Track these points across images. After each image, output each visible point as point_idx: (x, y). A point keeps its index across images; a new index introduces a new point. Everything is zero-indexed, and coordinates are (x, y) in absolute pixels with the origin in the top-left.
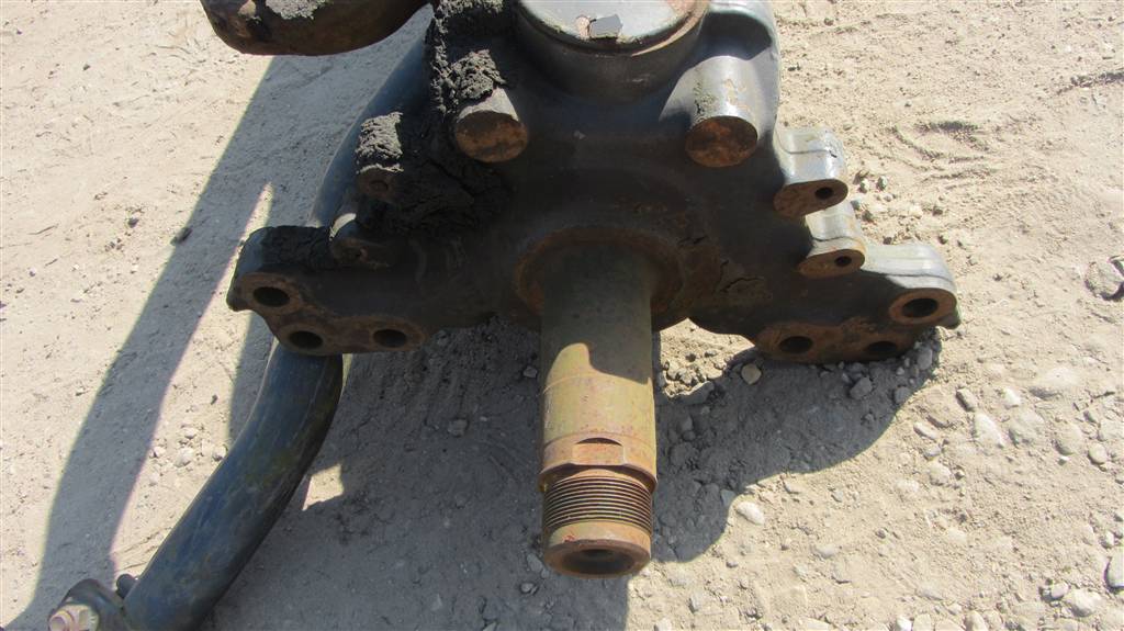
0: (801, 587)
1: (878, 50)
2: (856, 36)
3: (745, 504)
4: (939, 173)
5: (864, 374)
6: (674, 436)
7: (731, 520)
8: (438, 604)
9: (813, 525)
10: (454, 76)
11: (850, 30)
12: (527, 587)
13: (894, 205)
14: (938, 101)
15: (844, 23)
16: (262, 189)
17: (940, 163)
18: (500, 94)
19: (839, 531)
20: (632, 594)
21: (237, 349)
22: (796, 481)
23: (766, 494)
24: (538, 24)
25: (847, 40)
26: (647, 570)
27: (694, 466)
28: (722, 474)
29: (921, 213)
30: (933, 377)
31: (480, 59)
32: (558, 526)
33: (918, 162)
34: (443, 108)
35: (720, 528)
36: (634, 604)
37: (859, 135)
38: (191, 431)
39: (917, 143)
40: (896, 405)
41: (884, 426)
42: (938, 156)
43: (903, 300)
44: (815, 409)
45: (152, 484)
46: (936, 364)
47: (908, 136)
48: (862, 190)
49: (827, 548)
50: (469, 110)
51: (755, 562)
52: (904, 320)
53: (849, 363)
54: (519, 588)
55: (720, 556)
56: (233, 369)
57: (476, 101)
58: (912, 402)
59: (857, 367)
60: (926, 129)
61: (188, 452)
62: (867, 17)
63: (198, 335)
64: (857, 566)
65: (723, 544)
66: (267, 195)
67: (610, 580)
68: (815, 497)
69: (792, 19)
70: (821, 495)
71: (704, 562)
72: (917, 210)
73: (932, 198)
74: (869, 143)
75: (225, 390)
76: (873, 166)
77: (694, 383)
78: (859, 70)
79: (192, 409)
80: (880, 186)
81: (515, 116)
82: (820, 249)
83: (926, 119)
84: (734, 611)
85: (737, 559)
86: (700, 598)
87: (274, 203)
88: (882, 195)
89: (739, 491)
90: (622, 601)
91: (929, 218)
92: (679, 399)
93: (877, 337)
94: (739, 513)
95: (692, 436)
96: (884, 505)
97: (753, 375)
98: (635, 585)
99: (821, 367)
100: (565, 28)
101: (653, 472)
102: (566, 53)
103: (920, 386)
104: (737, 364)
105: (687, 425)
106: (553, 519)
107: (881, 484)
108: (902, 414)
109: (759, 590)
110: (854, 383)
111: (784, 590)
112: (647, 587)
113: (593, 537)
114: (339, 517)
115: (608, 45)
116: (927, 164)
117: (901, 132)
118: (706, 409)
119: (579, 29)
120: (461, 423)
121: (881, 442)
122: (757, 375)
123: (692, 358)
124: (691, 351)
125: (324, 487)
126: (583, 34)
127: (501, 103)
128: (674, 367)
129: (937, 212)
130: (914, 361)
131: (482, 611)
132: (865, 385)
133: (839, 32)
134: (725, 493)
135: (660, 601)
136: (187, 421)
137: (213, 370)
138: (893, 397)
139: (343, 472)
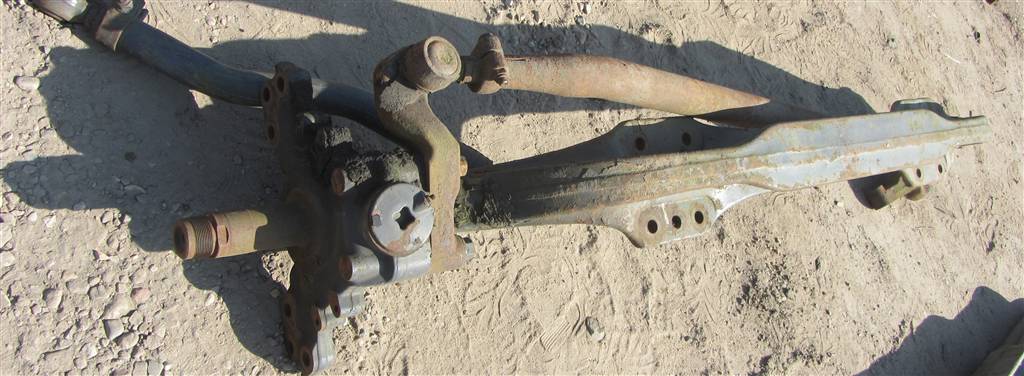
0: (178, 324)
1: (449, 336)
2: (457, 326)
3: (213, 297)
4: (381, 367)
5: (279, 342)
6: (242, 262)
7: (205, 292)
8: (152, 165)
9: (207, 327)
10: (360, 165)
11: (460, 322)
12: (164, 205)
13: (364, 350)
14: (420, 365)
15: (464, 320)
16: (364, 28)
17: (387, 368)
18: (353, 184)
19: (205, 338)
20: (167, 253)
21: (270, 36)
22: (226, 318)
23: (219, 306)
24: (379, 194)
25: (454, 322)
26: (178, 258)
27: (229, 272)
28: (226, 285)
29: (360, 361)
30: (279, 372)
31: (368, 174)
32: (191, 223)
33: (387, 359)
34: (348, 162)
35: (201, 287)
36: (162, 254)
37: (401, 331)
38: (224, 22)
39: (397, 358)
40: (265, 358)
41: (255, 353)
42: (390, 367)
43: (308, 351)
44: (260, 323)
45: (194, 7)
46: (286, 372)
47: (401, 354)
48: (371, 335)
49: (197, 334)
50: (345, 174)
51: (187, 304)
52: (302, 353)
53: (284, 335)
54: (164, 202)
55: (188, 288)
56: (259, 37)
57: (348, 176)
58: (269, 365)
59: (282, 339)
60: (405, 361)
61: (213, 23)
62: (467, 331)
63: (277, 12)
64: (190, 347)
65: (194, 289)
66: (361, 31)
67: (172, 242)
68: (220, 326)
69: (467, 294)
70: (221, 329)
71: (185, 282)
72: (361, 359)
73: (368, 365)
74: (397, 337)
75: (247, 35)
76: (384, 338)
77: (269, 268)
78: (437, 329)
79: (236, 19)
80: (373, 343)
81: (345, 190)
82: (321, 313)
83: (410, 361)
84: (165, 297)
85: (188, 296)
86: (169, 282)
87: (356, 36)
88: (369, 344)
89: (219, 294)
90: (163, 248)
91: (357, 365)
92: (261, 262)
93: (294, 344)
94: (209, 295)
95: (243, 269)
96: (219, 356)
97: (275, 294)
98: (171, 253)
99: (281, 324)
100: (376, 207)
101: (219, 256)
102: (367, 208)
103: (275, 367)
104: (280, 285)
105: (248, 268)
106: (194, 220)
107: (229, 353)
108: (261, 360)
109: (175, 307)
110: (274, 338)
111: (176, 317)
112: (171, 258)
113: (189, 238)
114: (188, 109)
115: (370, 223)
116: (386, 363)
117: (402, 351)
118: (256, 275)
119: (376, 211)
120: (240, 161)
121: (248, 352)
122: (275, 296)
123: (281, 266)
124: (285, 265)
125: (202, 100)
126: (374, 213)
127: (349, 185)
128: (276, 258)
129: (360, 368)
130: (286, 363)
131: (151, 186)
132: (273, 343)
133: (459, 317)
134: (217, 288)
135: (165, 265)
136: (230, 18)
137: (258, 26)
138: (270, 355)
139: (210, 106)
